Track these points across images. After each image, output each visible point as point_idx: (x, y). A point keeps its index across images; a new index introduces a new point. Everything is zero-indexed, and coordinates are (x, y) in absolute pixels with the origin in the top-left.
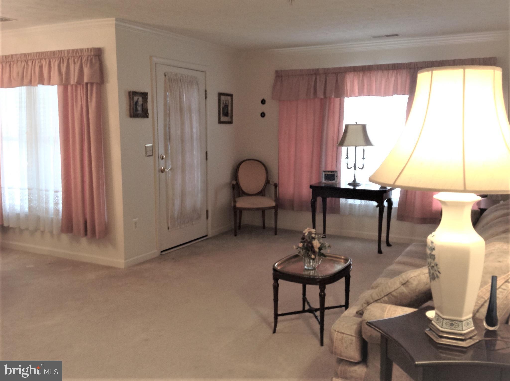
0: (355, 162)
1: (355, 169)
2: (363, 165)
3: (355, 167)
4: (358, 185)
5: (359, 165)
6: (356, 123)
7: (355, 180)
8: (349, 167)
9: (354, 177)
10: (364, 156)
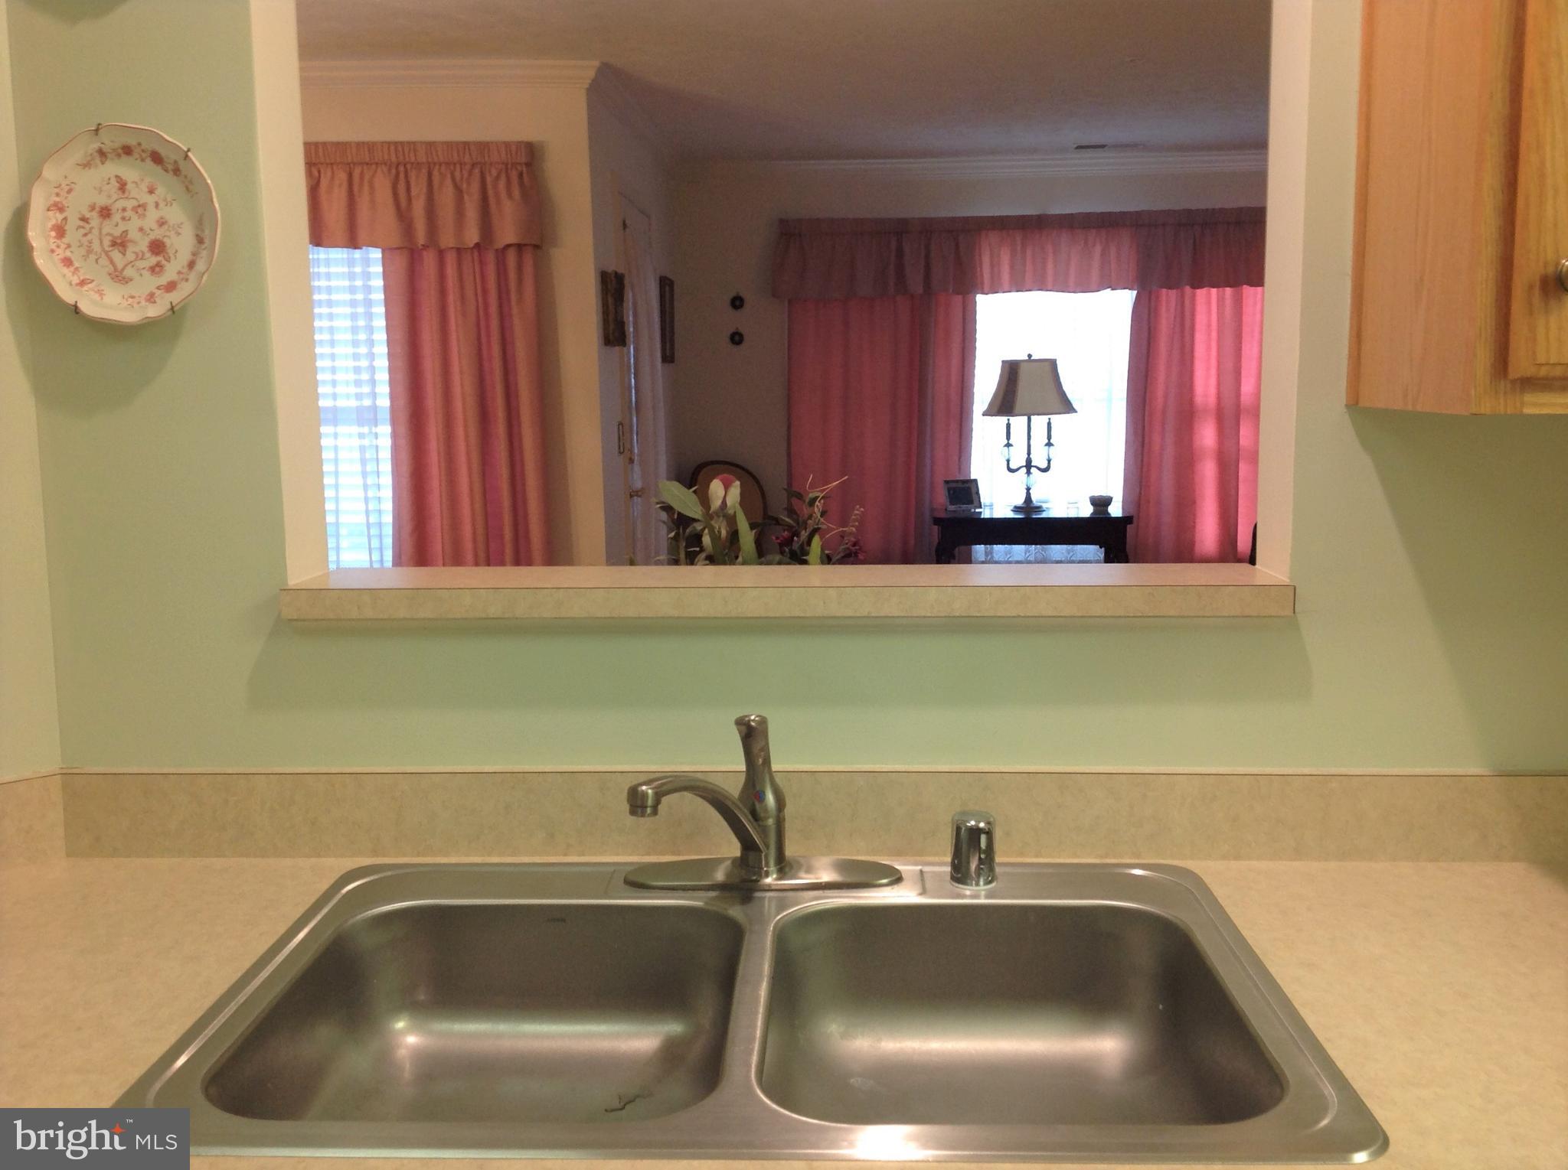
0: (1029, 453)
1: (1029, 473)
2: (1049, 461)
3: (1029, 465)
4: (1039, 509)
5: (1039, 460)
6: (1030, 356)
7: (1028, 499)
8: (1013, 466)
9: (1026, 491)
10: (1049, 437)
